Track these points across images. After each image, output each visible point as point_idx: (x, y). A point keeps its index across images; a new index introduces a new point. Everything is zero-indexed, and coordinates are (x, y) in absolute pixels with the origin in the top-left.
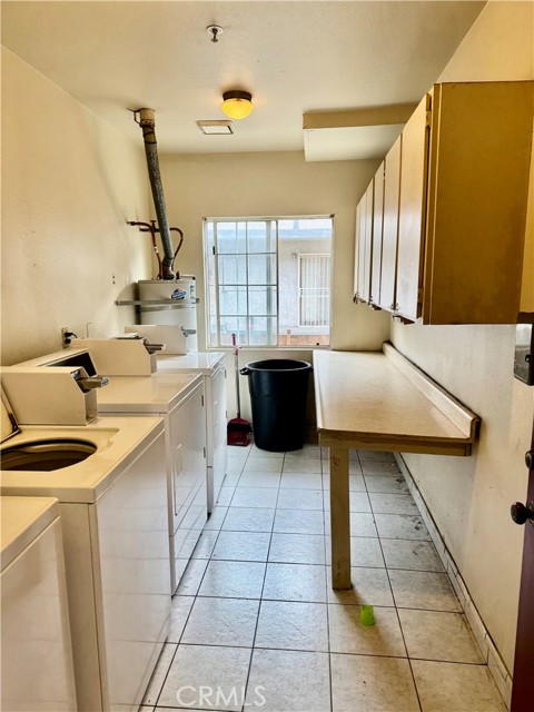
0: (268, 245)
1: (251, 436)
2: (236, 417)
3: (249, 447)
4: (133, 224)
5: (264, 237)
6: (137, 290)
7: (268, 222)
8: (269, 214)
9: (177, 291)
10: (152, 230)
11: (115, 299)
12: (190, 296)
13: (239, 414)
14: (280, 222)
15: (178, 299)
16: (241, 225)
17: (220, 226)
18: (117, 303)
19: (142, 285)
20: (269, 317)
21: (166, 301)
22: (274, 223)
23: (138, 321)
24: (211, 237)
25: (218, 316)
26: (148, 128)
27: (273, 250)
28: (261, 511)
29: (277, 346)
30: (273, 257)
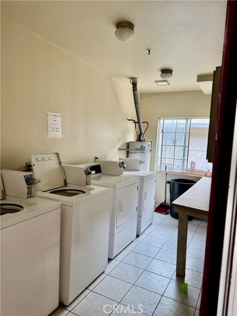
0: (186, 130)
1: (169, 211)
2: (164, 201)
3: (167, 215)
4: (129, 120)
5: (185, 126)
6: (128, 145)
7: (187, 120)
8: (187, 116)
9: (142, 146)
10: (135, 122)
11: (118, 148)
12: (147, 148)
13: (165, 201)
14: (192, 120)
15: (142, 149)
16: (175, 121)
17: (167, 121)
18: (119, 149)
19: (130, 143)
20: (184, 160)
21: (137, 150)
22: (189, 120)
23: (128, 157)
24: (162, 126)
25: (161, 158)
26: (134, 85)
27: (188, 131)
28: (160, 240)
29: (186, 173)
30: (188, 134)
